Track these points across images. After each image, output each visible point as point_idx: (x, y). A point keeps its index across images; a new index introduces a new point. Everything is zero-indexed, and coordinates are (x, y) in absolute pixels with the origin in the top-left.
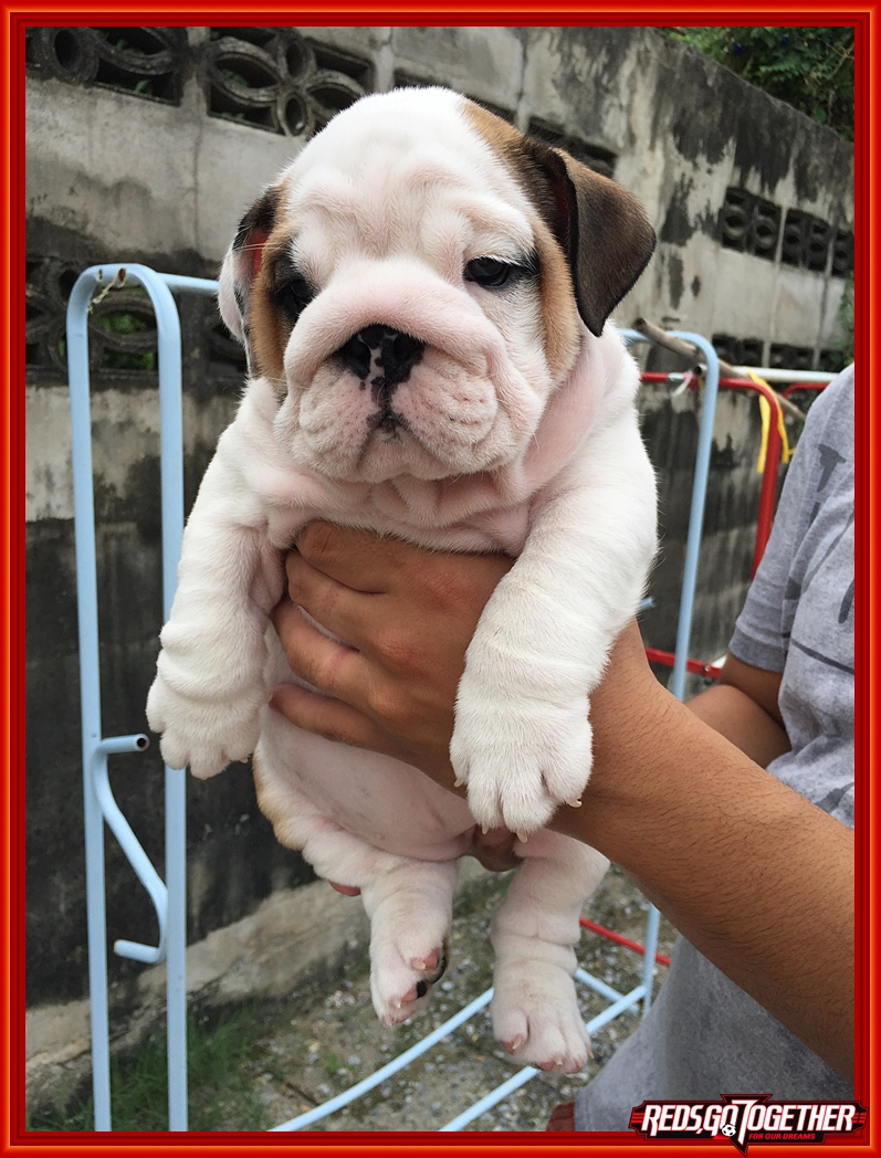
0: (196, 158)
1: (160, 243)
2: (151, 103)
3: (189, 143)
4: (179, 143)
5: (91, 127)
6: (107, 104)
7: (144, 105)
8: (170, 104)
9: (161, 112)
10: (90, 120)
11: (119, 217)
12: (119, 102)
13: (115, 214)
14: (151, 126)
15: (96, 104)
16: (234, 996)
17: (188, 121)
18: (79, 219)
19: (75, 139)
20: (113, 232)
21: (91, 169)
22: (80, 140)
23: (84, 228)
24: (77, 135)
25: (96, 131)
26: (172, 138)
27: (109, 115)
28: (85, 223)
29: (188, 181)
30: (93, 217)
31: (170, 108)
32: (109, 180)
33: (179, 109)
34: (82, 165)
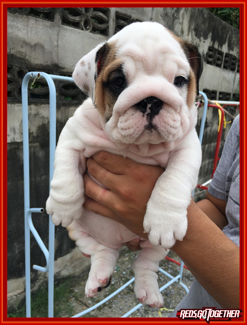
0: (58, 37)
1: (47, 62)
2: (45, 20)
3: (56, 32)
4: (53, 33)
5: (28, 28)
6: (32, 21)
7: (43, 21)
8: (50, 21)
9: (48, 23)
10: (27, 26)
11: (35, 54)
12: (36, 20)
13: (34, 53)
14: (45, 27)
15: (29, 21)
16: (65, 276)
17: (56, 26)
18: (24, 55)
19: (23, 31)
20: (34, 58)
21: (28, 40)
22: (25, 31)
23: (25, 57)
24: (23, 30)
25: (29, 29)
26: (51, 31)
27: (33, 24)
28: (26, 56)
29: (56, 43)
30: (28, 54)
31: (51, 22)
32: (33, 43)
33: (53, 22)
34: (25, 39)
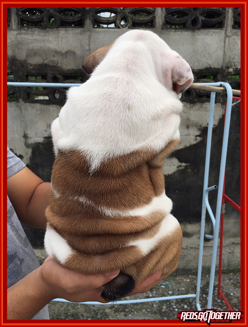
0: (89, 41)
1: (79, 66)
2: (75, 29)
3: (87, 37)
4: (84, 38)
5: (58, 39)
6: (62, 32)
7: (73, 29)
8: (81, 28)
9: (78, 30)
10: (58, 37)
11: (67, 61)
12: (66, 30)
13: (65, 60)
14: (75, 35)
15: (59, 32)
17: (87, 31)
18: (56, 63)
20: (65, 65)
21: (59, 49)
22: (56, 42)
24: (54, 41)
25: (60, 40)
26: (82, 37)
27: (63, 34)
28: (58, 64)
29: (87, 48)
30: (59, 62)
32: (64, 51)
33: (84, 28)
34: (56, 49)
